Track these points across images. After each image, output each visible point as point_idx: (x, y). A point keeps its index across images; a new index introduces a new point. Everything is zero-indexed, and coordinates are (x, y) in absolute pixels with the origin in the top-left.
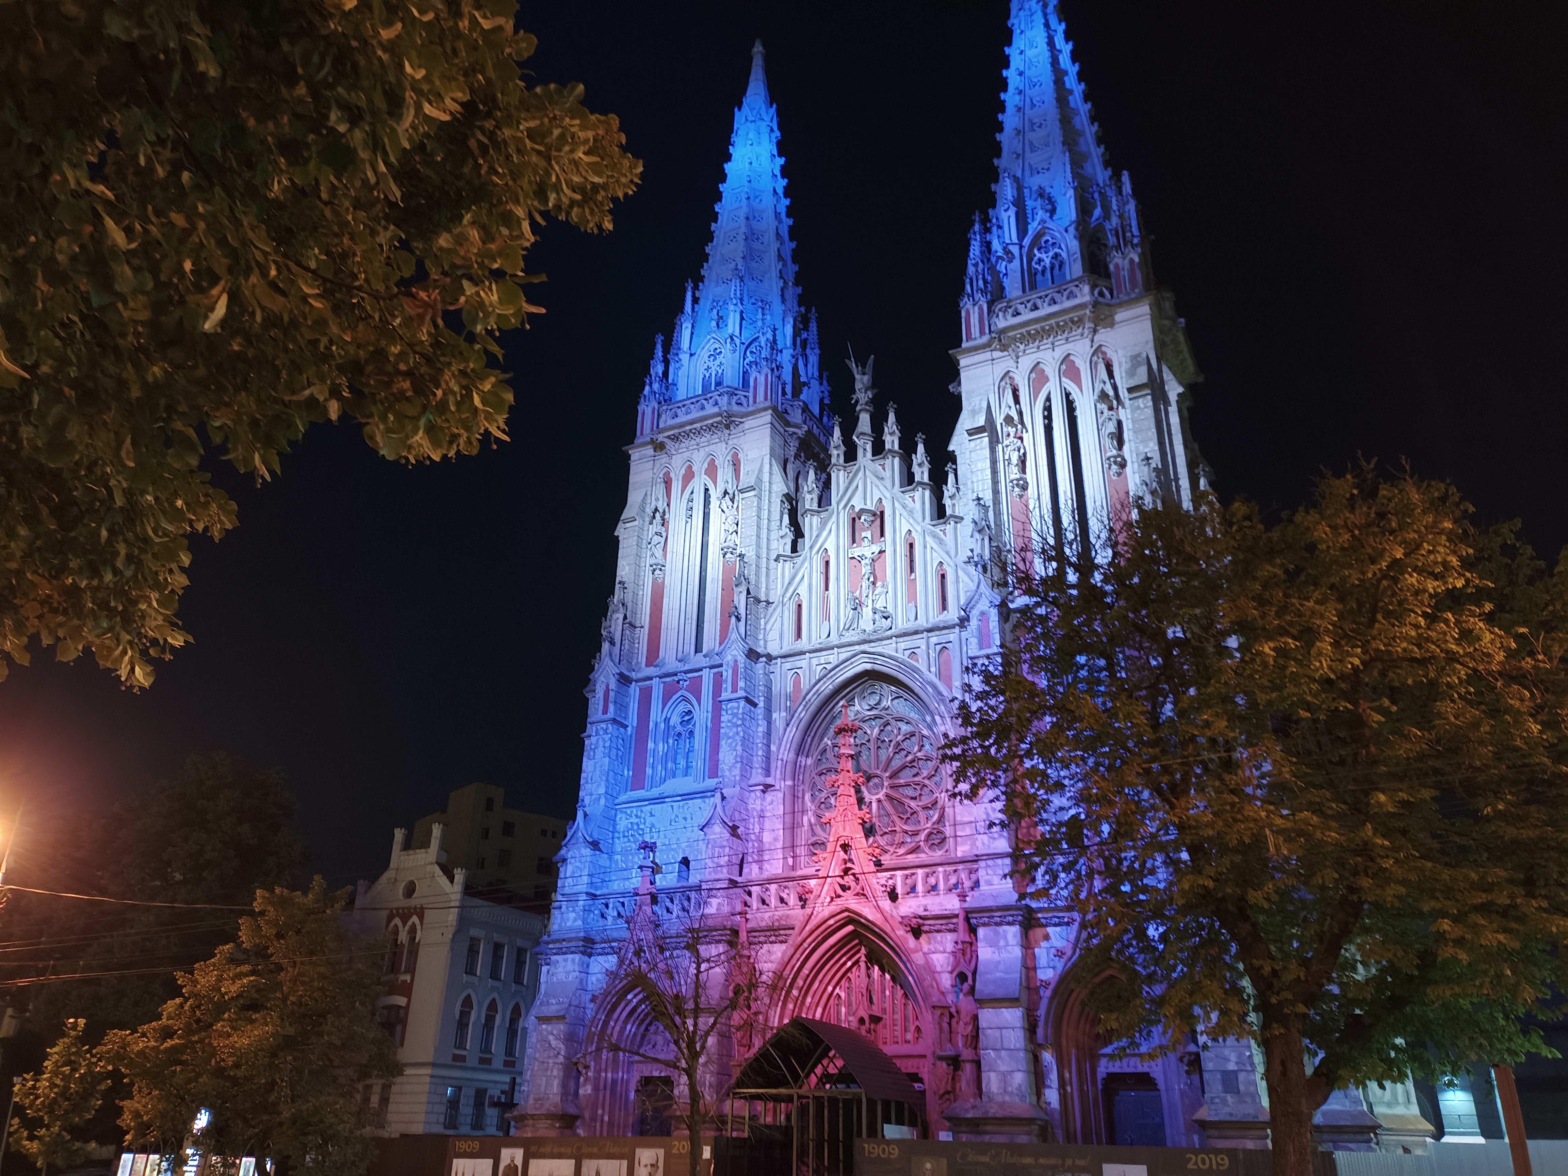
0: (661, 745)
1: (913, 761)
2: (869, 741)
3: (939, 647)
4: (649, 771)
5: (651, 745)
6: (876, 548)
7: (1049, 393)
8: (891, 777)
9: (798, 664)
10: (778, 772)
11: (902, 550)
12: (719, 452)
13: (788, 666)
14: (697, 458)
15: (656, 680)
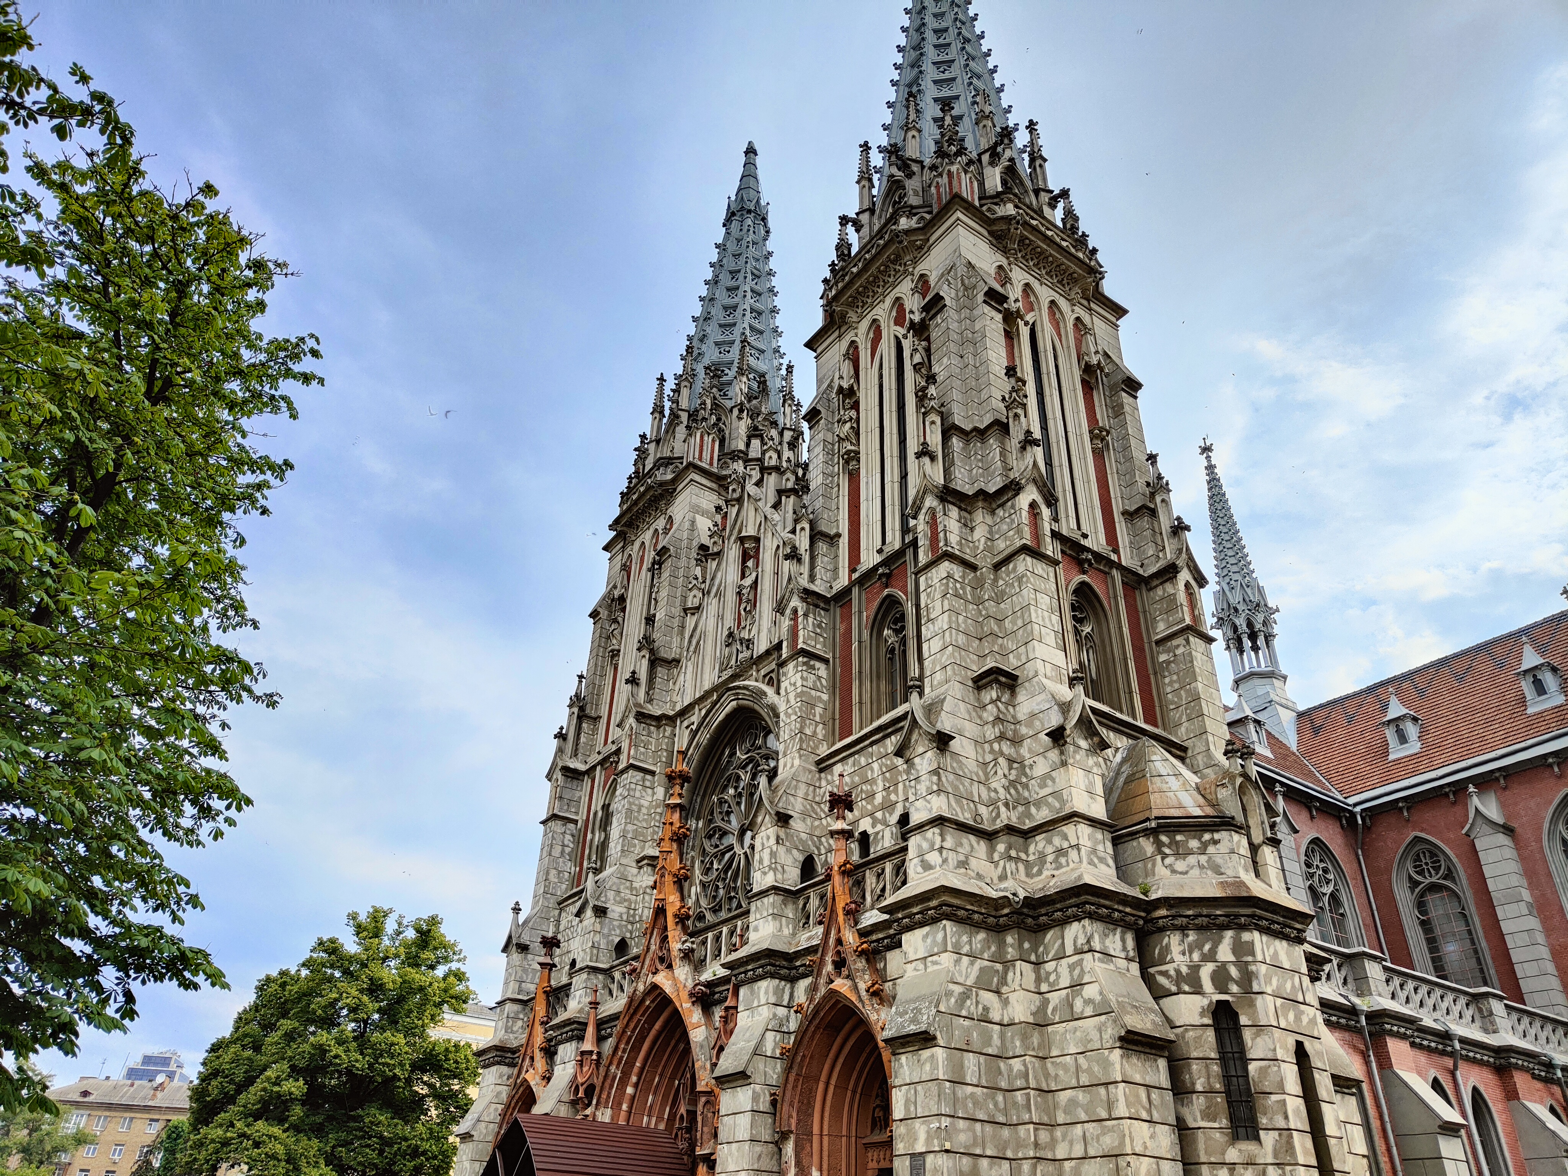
6: (753, 576)
7: (883, 352)
11: (770, 568)
12: (661, 523)
13: (686, 723)
14: (647, 536)
15: (599, 768)
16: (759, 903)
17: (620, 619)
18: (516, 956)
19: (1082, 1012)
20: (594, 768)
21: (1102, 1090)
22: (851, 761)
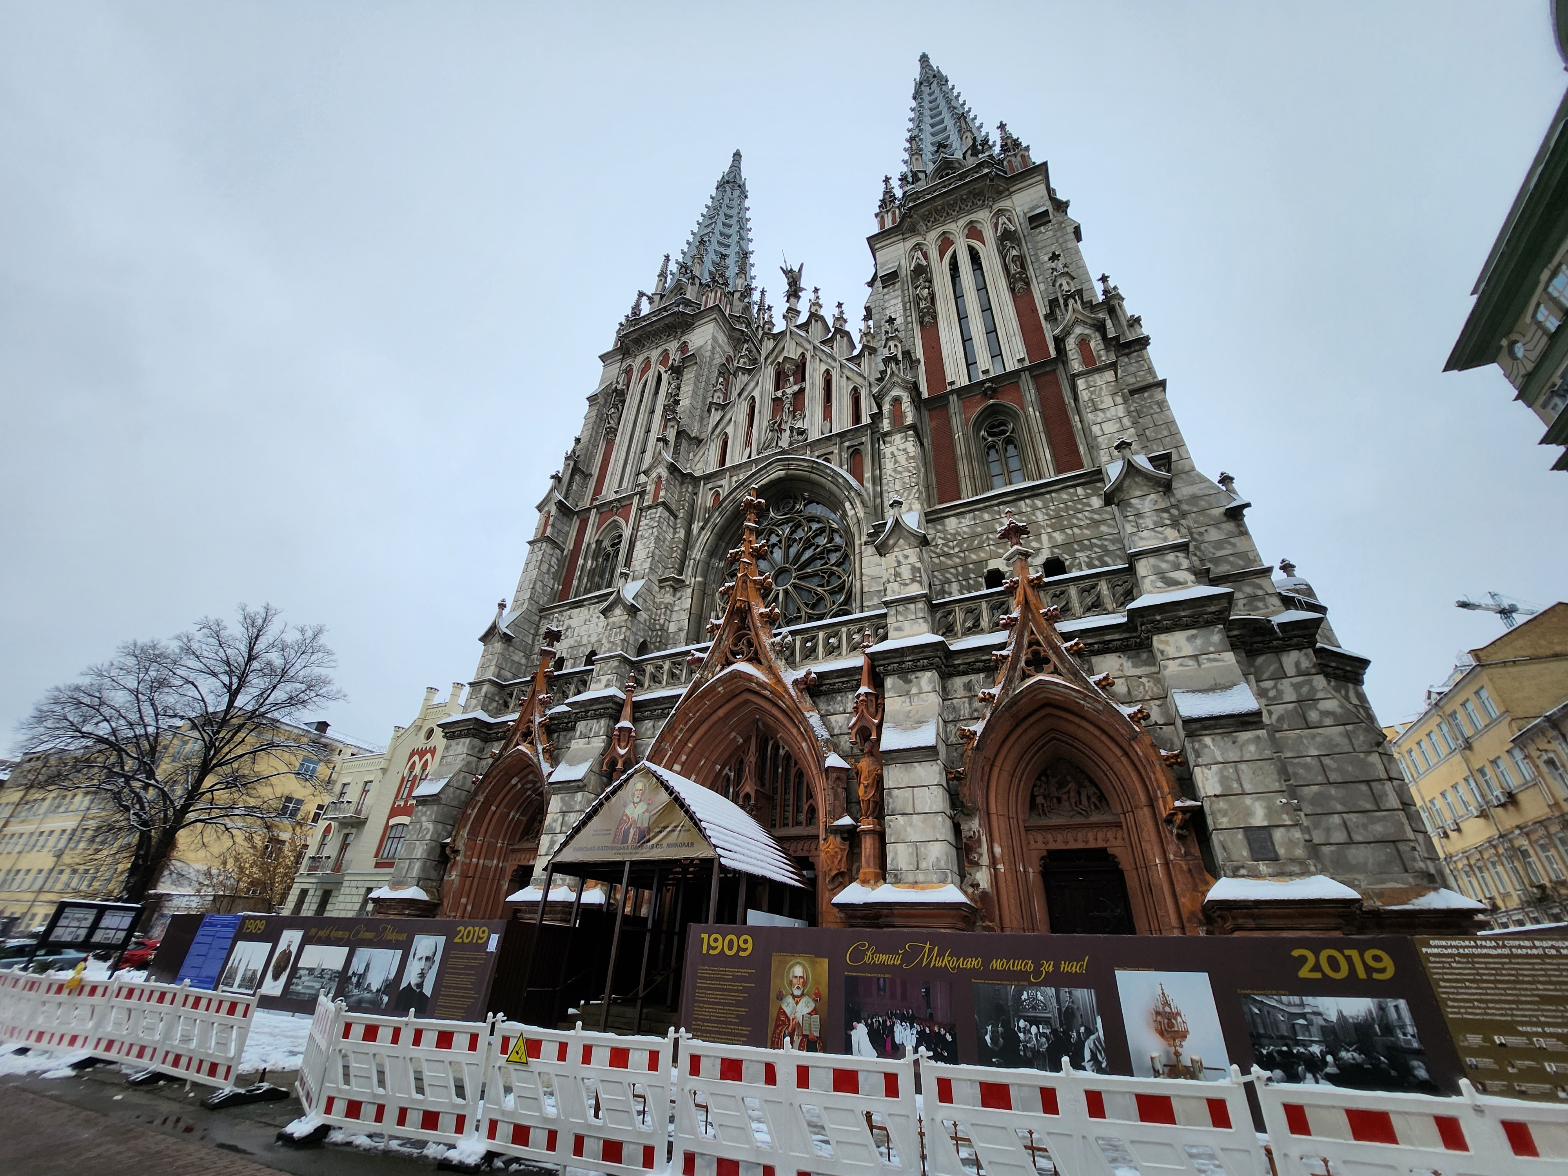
0: (589, 563)
1: (822, 552)
2: (780, 541)
3: (851, 451)
4: (575, 582)
5: (581, 561)
6: (796, 388)
7: (955, 252)
8: (799, 569)
9: (719, 483)
10: (690, 570)
11: (820, 383)
12: (673, 346)
13: (710, 486)
14: (655, 354)
15: (594, 511)
16: (900, 608)
17: (620, 408)
18: (498, 646)
19: (1320, 721)
20: (589, 510)
21: (1364, 787)
22: (968, 516)
